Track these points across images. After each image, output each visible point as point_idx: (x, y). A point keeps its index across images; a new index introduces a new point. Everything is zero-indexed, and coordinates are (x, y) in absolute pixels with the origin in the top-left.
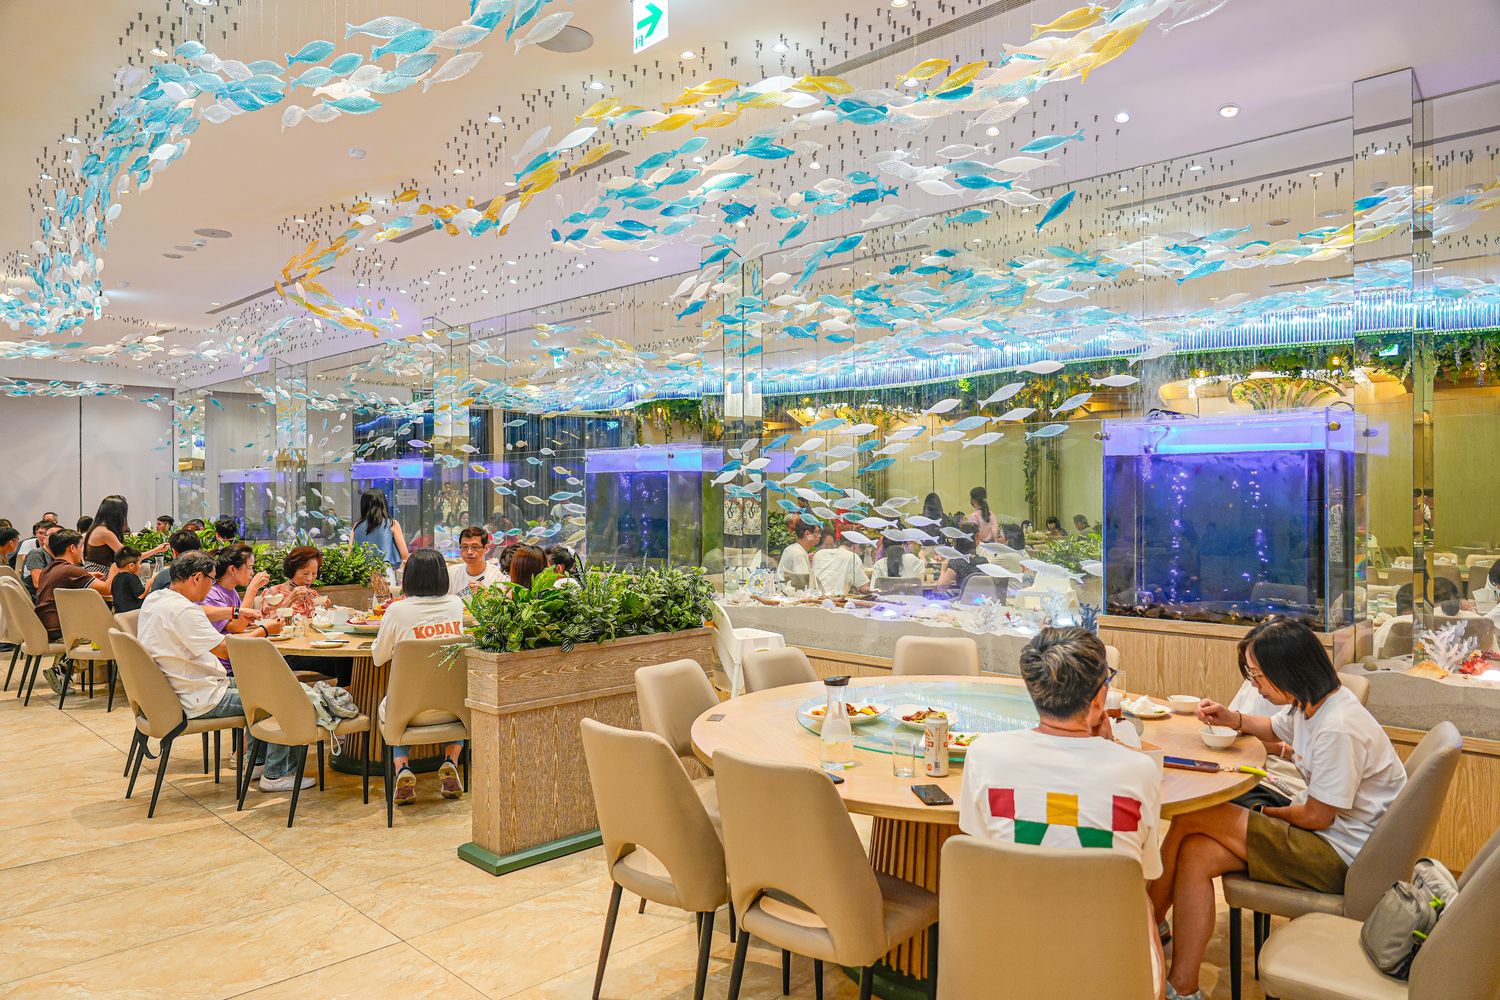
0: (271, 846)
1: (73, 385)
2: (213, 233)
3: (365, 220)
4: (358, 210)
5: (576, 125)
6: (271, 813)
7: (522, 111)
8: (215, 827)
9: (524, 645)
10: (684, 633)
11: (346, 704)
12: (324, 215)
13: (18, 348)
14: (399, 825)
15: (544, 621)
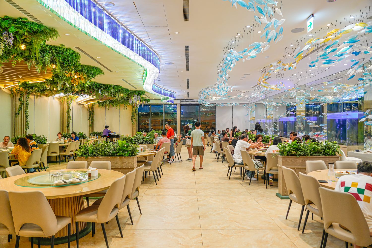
0: (245, 187)
1: (231, 104)
2: (247, 74)
3: (272, 68)
4: (271, 66)
5: (305, 45)
6: (247, 183)
7: (297, 44)
8: (238, 183)
9: (288, 155)
10: (330, 156)
11: (261, 164)
12: (266, 68)
13: (220, 98)
14: (268, 188)
15: (292, 150)
